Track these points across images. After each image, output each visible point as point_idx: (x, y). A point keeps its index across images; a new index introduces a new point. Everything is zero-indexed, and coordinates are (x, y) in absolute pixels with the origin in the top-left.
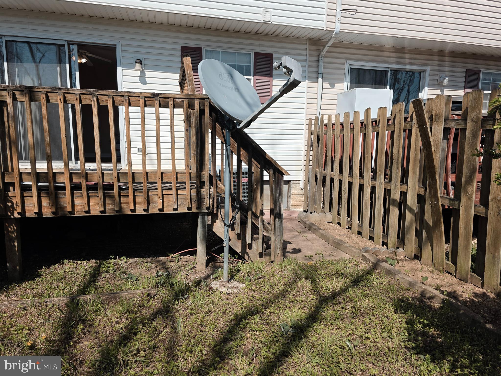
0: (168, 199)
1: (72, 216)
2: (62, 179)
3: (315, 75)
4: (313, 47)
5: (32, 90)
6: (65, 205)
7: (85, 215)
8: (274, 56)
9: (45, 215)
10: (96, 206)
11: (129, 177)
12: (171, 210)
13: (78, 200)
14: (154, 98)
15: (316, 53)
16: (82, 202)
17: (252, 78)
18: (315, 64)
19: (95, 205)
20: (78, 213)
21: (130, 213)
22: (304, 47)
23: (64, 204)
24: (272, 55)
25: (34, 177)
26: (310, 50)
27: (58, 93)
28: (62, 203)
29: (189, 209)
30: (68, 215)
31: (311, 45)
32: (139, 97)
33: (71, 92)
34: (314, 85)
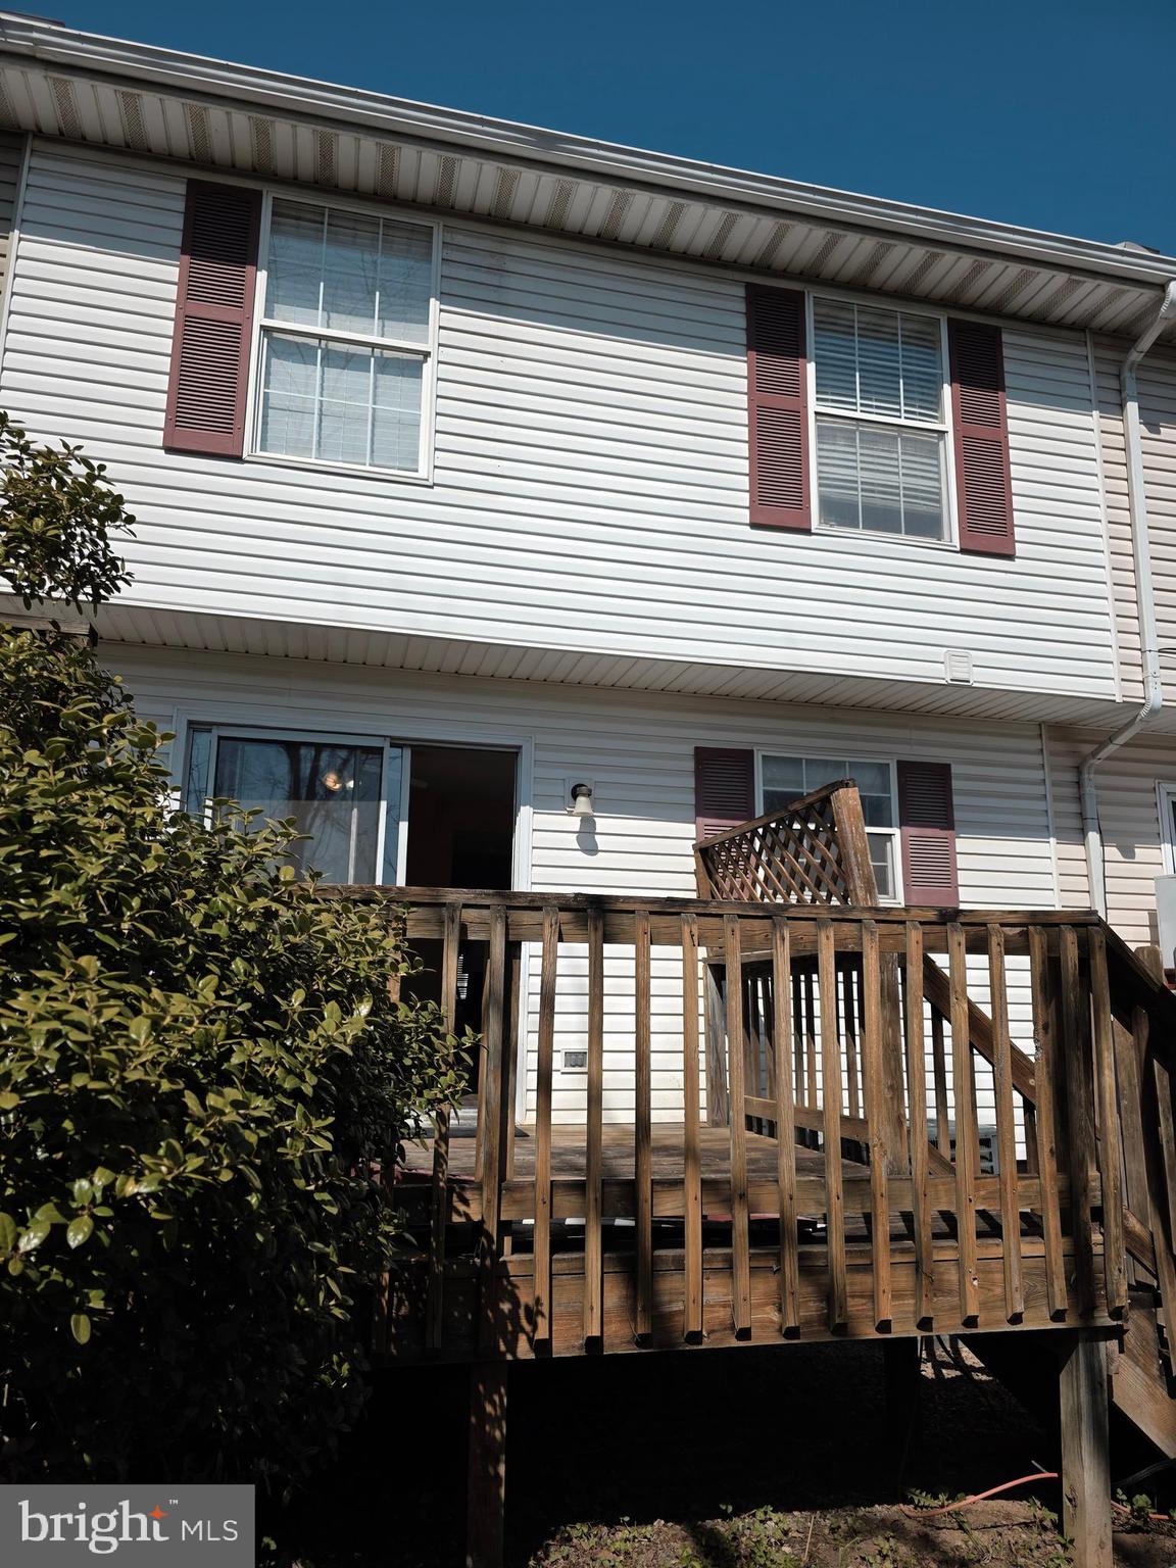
0: (990, 1276)
1: (695, 1347)
2: (669, 1206)
3: (1076, 823)
4: (1060, 746)
5: (608, 907)
6: (677, 1307)
7: (735, 1343)
8: (954, 769)
9: (612, 1345)
10: (768, 1309)
11: (879, 1196)
12: (998, 1322)
13: (713, 1285)
14: (944, 924)
15: (1068, 761)
16: (725, 1291)
17: (896, 831)
18: (1071, 791)
19: (767, 1304)
20: (712, 1336)
21: (872, 1334)
22: (1036, 744)
23: (670, 1302)
24: (947, 767)
25: (596, 1200)
26: (1052, 754)
27: (678, 914)
28: (666, 1298)
29: (1058, 1316)
30: (680, 1344)
31: (1051, 738)
32: (903, 922)
33: (714, 911)
34: (1077, 851)
